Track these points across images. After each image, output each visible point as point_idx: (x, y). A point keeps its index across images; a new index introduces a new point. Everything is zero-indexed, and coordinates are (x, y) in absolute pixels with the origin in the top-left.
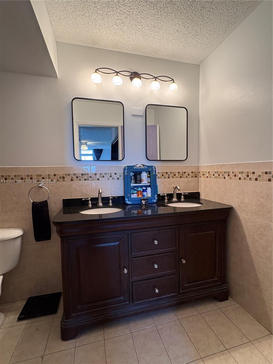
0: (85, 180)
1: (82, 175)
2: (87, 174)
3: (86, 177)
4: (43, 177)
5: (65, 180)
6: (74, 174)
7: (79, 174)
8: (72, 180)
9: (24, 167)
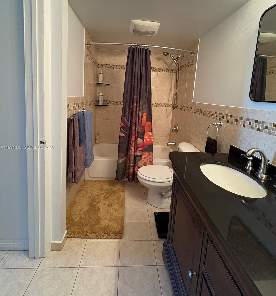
0: (259, 130)
1: (256, 121)
2: (263, 122)
3: (260, 126)
4: (223, 116)
5: (238, 124)
6: (248, 119)
7: (253, 120)
8: (244, 126)
9: (215, 105)
